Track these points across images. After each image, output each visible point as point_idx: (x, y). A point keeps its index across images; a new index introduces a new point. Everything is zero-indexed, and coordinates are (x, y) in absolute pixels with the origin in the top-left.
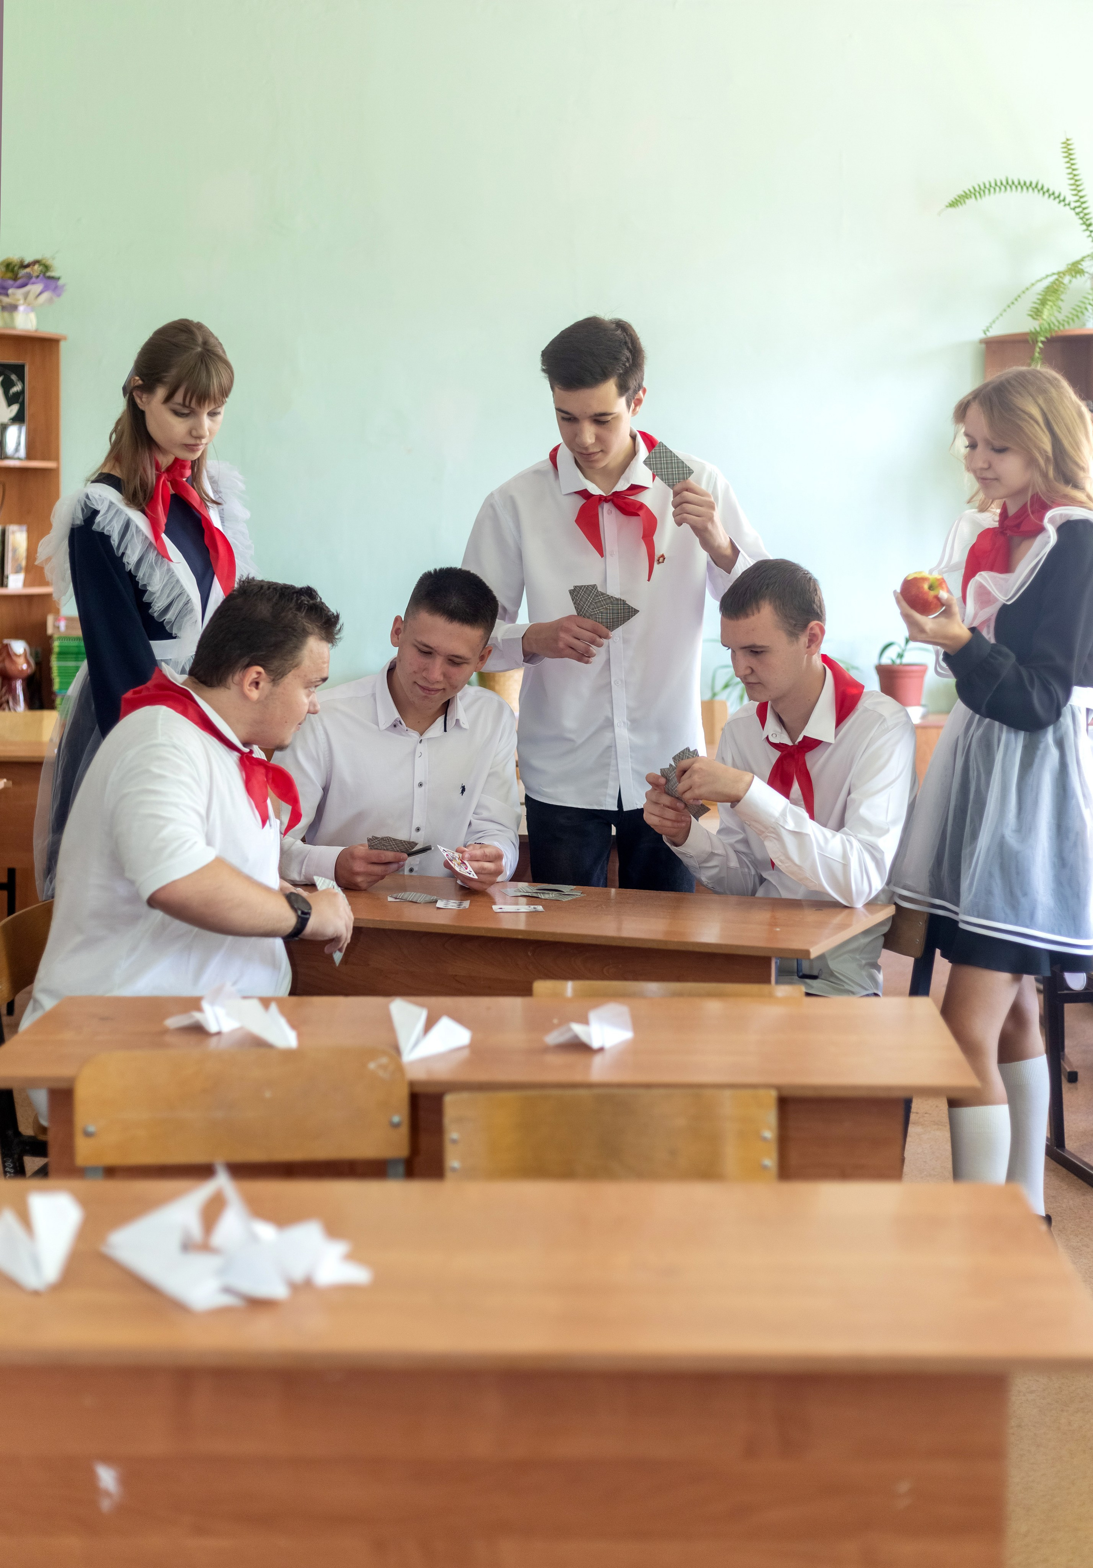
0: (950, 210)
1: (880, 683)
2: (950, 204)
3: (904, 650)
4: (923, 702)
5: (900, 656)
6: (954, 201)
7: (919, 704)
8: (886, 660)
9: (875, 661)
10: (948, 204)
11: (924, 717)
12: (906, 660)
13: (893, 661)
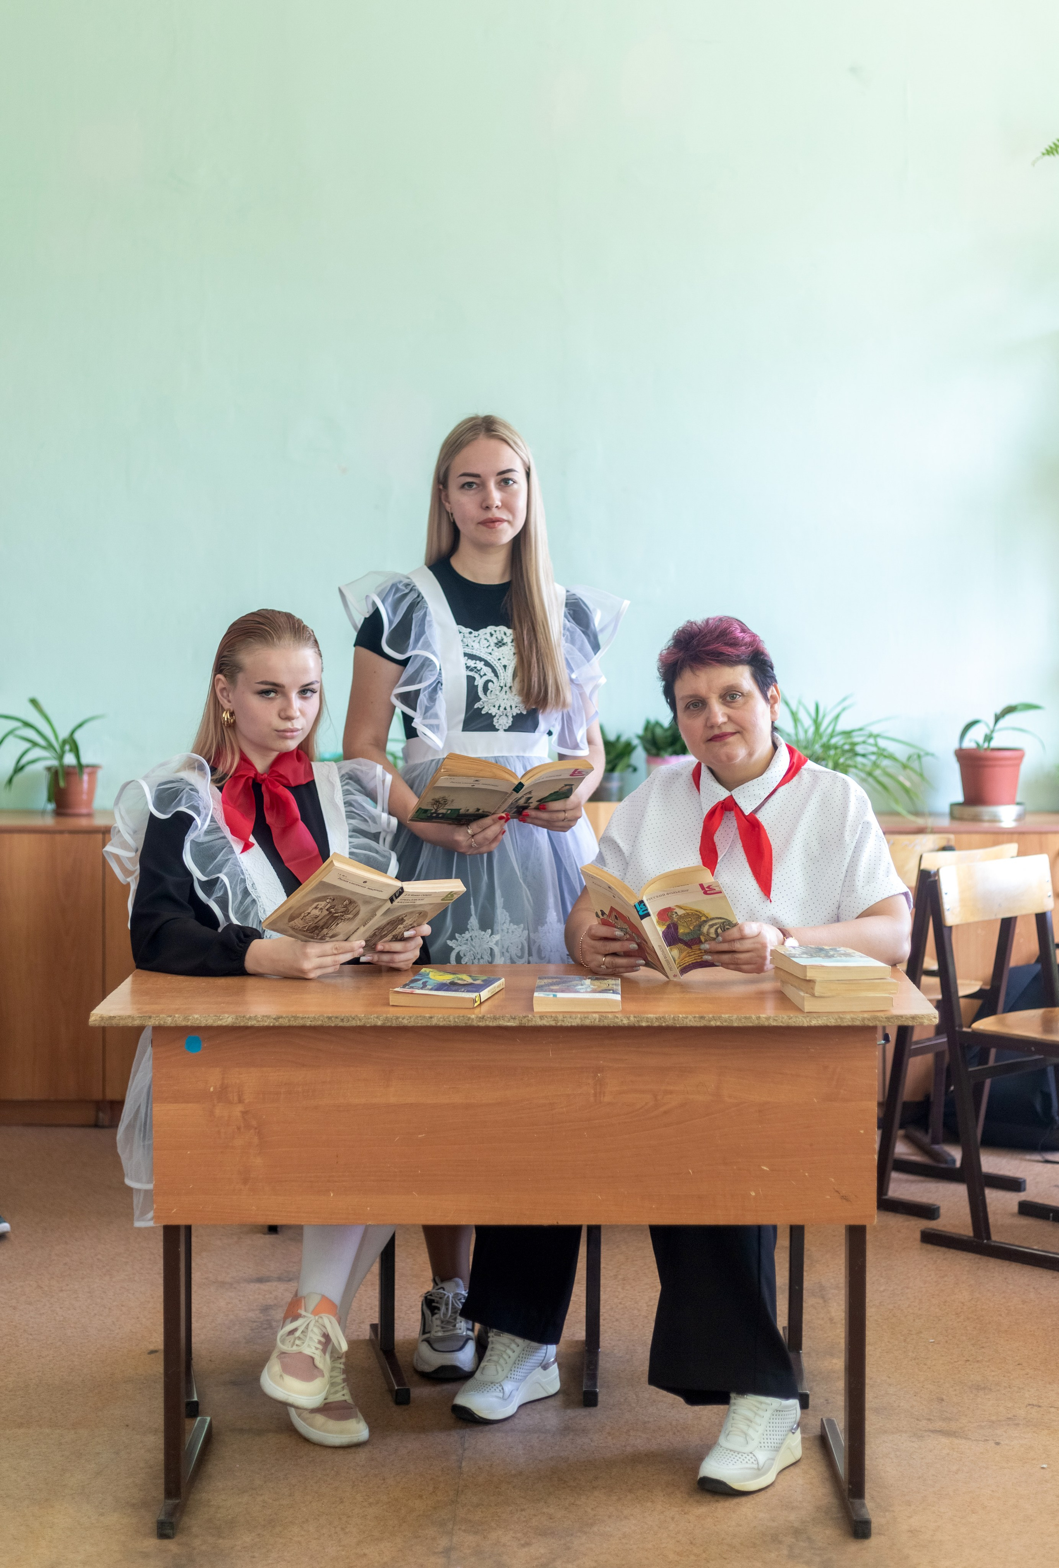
0: (1047, 158)
1: (961, 772)
2: (1047, 150)
3: (993, 731)
4: (1018, 799)
5: (988, 738)
6: (1053, 146)
7: (1013, 802)
8: (969, 743)
9: (956, 745)
10: (1045, 151)
11: (1020, 818)
12: (994, 744)
13: (978, 744)
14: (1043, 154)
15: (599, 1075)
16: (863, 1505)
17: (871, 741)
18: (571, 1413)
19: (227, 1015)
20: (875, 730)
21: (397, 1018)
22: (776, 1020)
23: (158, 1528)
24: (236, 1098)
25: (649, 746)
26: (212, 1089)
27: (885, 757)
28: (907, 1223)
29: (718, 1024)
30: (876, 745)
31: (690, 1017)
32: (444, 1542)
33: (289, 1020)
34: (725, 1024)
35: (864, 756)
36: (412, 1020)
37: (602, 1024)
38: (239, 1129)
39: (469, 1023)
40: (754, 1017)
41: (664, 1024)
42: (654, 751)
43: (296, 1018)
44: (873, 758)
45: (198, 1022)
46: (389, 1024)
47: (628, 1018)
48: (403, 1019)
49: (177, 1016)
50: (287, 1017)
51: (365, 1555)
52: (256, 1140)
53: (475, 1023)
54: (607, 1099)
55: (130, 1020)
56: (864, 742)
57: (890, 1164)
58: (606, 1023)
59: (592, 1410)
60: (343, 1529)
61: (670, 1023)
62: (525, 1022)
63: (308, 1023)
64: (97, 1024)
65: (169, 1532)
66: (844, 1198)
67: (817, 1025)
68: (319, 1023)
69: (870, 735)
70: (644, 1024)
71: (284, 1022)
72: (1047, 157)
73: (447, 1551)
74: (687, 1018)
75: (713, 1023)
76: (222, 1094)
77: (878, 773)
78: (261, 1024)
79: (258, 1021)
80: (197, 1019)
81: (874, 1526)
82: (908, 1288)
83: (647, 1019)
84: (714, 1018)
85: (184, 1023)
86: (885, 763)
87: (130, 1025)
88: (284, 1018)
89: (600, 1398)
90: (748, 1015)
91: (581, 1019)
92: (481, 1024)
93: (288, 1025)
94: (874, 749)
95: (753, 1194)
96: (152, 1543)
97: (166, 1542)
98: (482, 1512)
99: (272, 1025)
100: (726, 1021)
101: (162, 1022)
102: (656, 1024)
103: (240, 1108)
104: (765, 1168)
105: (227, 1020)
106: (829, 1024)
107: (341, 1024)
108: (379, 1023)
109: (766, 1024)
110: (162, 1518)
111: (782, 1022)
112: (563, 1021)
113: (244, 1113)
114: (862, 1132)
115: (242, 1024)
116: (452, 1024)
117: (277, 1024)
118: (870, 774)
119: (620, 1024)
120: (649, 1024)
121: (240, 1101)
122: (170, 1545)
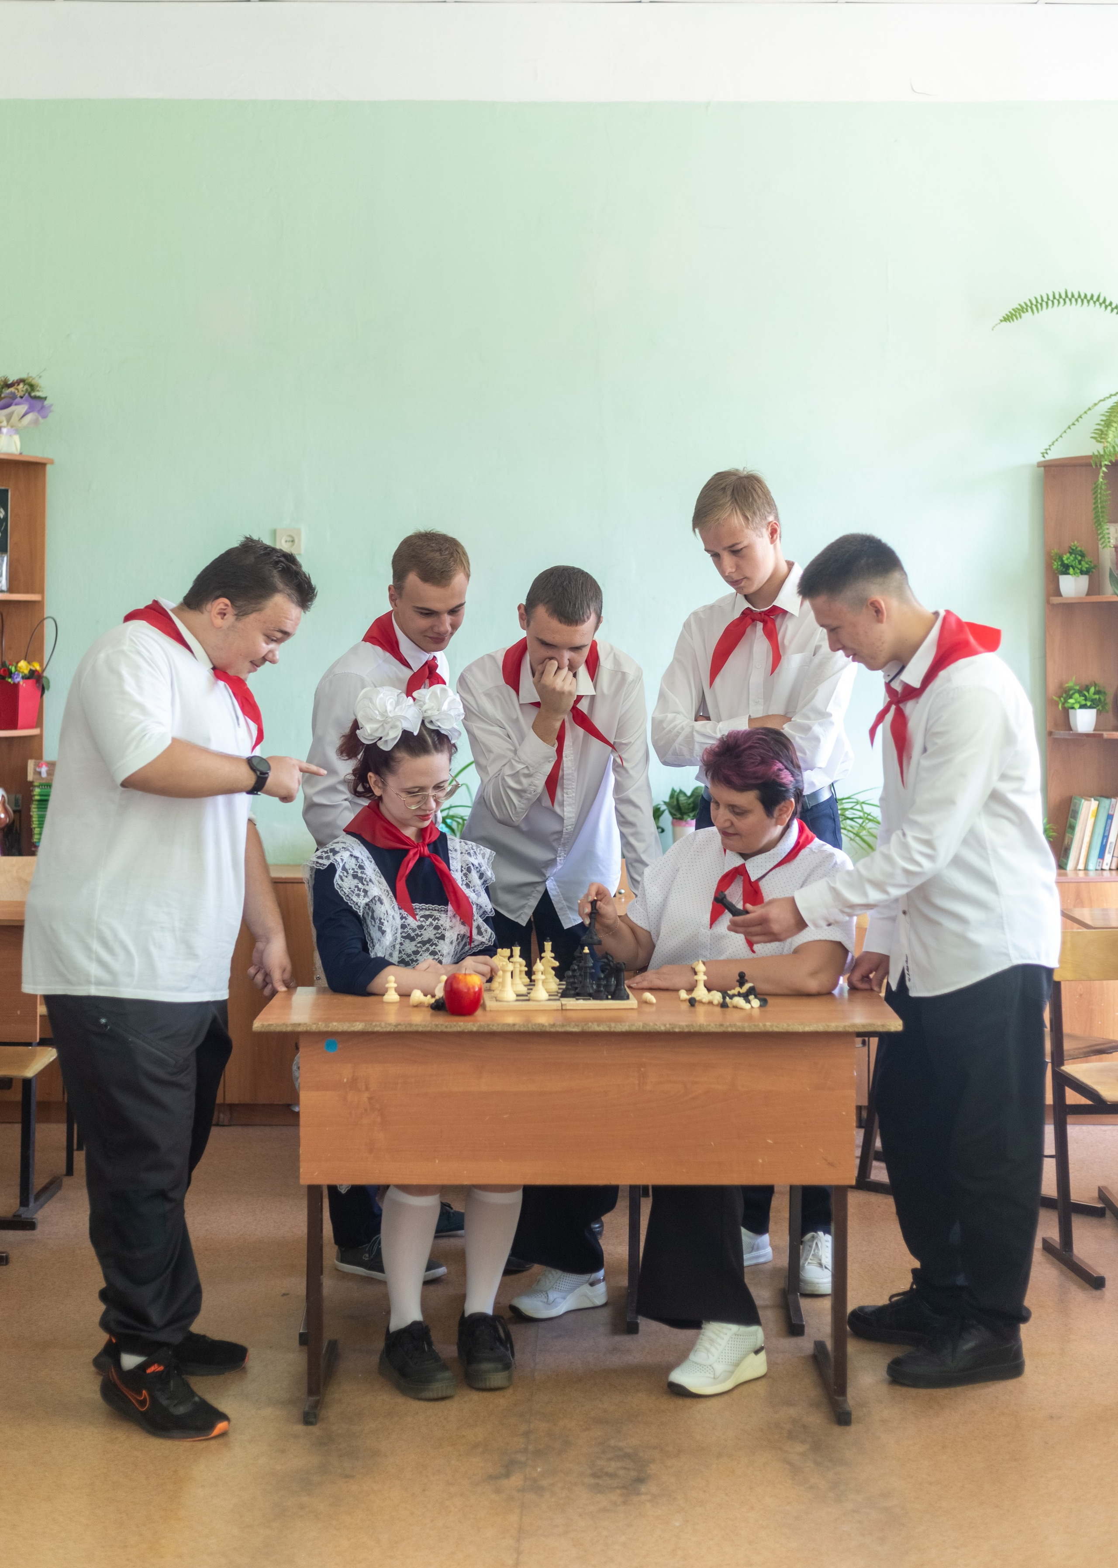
2: (1004, 317)
6: (1009, 314)
10: (1002, 319)
14: (1001, 321)
15: (642, 1069)
16: (845, 1401)
17: (858, 807)
18: (618, 1338)
19: (358, 1023)
20: (861, 798)
21: (488, 1025)
22: (778, 1027)
23: (304, 1417)
24: (364, 1087)
25: (673, 811)
26: (345, 1080)
27: (870, 820)
28: (886, 1200)
29: (734, 1030)
30: (862, 811)
31: (712, 1025)
32: (523, 1427)
33: (406, 1027)
34: (739, 1030)
35: (852, 819)
36: (500, 1026)
37: (644, 1030)
38: (366, 1110)
39: (544, 1029)
40: (761, 1024)
41: (692, 1030)
42: (679, 816)
43: (411, 1025)
44: (860, 821)
45: (336, 1028)
46: (482, 1030)
47: (665, 1025)
48: (493, 1025)
49: (320, 1023)
50: (404, 1024)
51: (464, 1436)
52: (379, 1119)
53: (548, 1029)
54: (648, 1088)
55: (284, 1027)
56: (852, 808)
57: (872, 1155)
58: (648, 1029)
59: (635, 1336)
60: (445, 1419)
61: (697, 1029)
62: (586, 1029)
63: (421, 1029)
64: (259, 1029)
65: (313, 1420)
66: (831, 1164)
67: (810, 1031)
68: (429, 1029)
69: (857, 803)
70: (677, 1030)
71: (402, 1028)
72: (1004, 323)
73: (527, 1434)
74: (710, 1025)
75: (730, 1030)
76: (353, 1084)
77: (863, 833)
78: (385, 1030)
79: (382, 1028)
80: (335, 1026)
81: (853, 1417)
82: (885, 1249)
83: (680, 1026)
84: (731, 1026)
85: (325, 1029)
86: (870, 825)
87: (284, 1030)
88: (402, 1025)
89: (640, 1328)
90: (756, 1024)
91: (629, 1026)
92: (553, 1030)
93: (405, 1030)
94: (861, 814)
95: (760, 1161)
96: (300, 1428)
97: (310, 1427)
98: (552, 1407)
99: (392, 1030)
100: (739, 1028)
101: (309, 1029)
102: (686, 1030)
103: (366, 1095)
104: (770, 1141)
105: (359, 1026)
106: (818, 1030)
107: (445, 1030)
108: (475, 1029)
109: (771, 1030)
110: (307, 1409)
111: (782, 1028)
112: (615, 1027)
113: (370, 1099)
114: (844, 1113)
115: (370, 1030)
116: (530, 1029)
117: (396, 1030)
118: (857, 835)
119: (659, 1030)
120: (681, 1030)
121: (367, 1089)
122: (314, 1429)
